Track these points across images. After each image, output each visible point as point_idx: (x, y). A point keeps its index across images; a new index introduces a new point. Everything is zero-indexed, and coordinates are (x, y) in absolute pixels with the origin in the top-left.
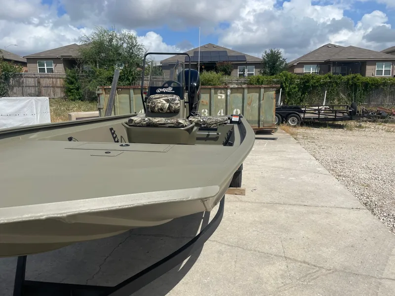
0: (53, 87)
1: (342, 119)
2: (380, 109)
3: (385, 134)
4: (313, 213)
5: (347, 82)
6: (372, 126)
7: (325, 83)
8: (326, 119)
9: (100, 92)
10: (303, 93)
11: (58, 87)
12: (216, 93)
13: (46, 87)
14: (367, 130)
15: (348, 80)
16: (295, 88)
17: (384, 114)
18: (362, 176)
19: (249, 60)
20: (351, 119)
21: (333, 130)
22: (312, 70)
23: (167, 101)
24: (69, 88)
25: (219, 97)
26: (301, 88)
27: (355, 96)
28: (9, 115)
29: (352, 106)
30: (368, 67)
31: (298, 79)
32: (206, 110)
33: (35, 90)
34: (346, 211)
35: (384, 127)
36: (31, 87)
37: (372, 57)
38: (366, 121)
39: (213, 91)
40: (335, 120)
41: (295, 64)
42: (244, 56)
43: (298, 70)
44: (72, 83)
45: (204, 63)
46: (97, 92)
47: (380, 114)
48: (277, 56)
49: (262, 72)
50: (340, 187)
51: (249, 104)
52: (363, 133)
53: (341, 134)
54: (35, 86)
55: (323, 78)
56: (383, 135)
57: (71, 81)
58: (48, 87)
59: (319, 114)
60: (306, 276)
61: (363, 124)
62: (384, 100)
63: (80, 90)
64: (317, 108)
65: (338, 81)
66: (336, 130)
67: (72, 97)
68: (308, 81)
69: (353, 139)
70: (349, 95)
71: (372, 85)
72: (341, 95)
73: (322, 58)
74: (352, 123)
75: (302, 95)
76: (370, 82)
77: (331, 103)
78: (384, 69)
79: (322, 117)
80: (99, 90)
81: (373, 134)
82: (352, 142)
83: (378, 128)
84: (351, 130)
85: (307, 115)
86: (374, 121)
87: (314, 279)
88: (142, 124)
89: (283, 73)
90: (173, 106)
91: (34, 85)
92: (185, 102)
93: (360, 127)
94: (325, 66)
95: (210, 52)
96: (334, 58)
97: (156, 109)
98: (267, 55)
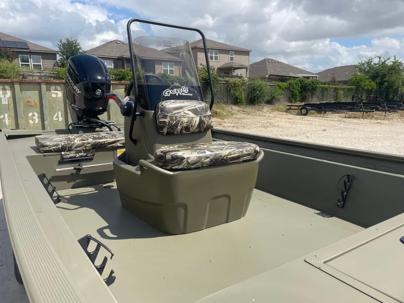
12: (48, 90)
19: (32, 48)
23: (195, 112)
25: (54, 96)
30: (156, 67)
31: (113, 75)
32: (35, 114)
37: (159, 57)
39: (44, 87)
42: (25, 43)
48: (75, 46)
73: (116, 55)
78: (169, 69)
88: (203, 163)
90: (206, 121)
96: (126, 54)
97: (179, 128)
98: (63, 45)
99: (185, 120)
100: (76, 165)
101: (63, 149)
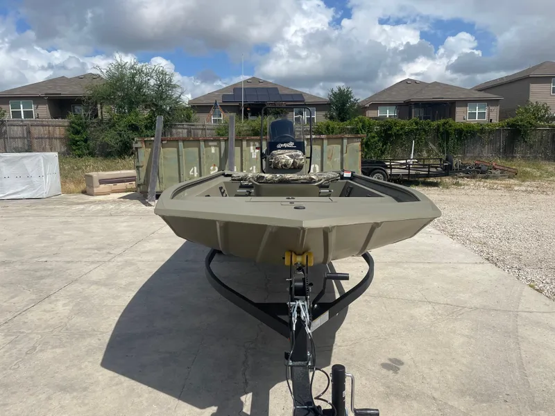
0: (49, 138)
1: (435, 176)
2: (478, 163)
3: (487, 192)
4: (439, 268)
5: (438, 129)
6: (472, 182)
7: (412, 131)
8: (417, 175)
9: (139, 145)
10: (385, 144)
11: (56, 138)
13: (39, 138)
14: (466, 187)
15: (439, 126)
16: (374, 137)
17: (484, 168)
18: (477, 235)
19: (308, 100)
20: (447, 175)
21: (426, 188)
22: (389, 113)
23: (291, 156)
24: (74, 139)
26: (382, 136)
27: (447, 147)
28: (6, 177)
29: (447, 159)
30: (458, 109)
31: (377, 126)
33: (24, 143)
34: (470, 265)
35: (485, 184)
36: (17, 138)
37: (462, 97)
38: (462, 177)
40: (428, 176)
41: (368, 105)
42: (301, 95)
43: (371, 114)
44: (77, 132)
45: (249, 104)
46: (134, 146)
47: (480, 168)
48: (347, 95)
49: (328, 116)
50: (458, 246)
51: (330, 158)
52: (463, 192)
53: (438, 193)
54: (24, 138)
55: (407, 124)
56: (486, 193)
57: (77, 130)
58: (42, 138)
59: (409, 170)
60: (453, 313)
61: (460, 181)
62: (482, 151)
63: (88, 142)
64: (404, 161)
65: (427, 128)
66: (430, 188)
67: (78, 152)
68: (390, 128)
69: (454, 198)
70: (440, 145)
71: (467, 132)
72: (431, 145)
73: (401, 98)
74: (447, 180)
75: (383, 146)
76: (465, 129)
77: (419, 155)
78: (477, 112)
79: (413, 172)
80: (136, 143)
81: (474, 192)
82: (453, 202)
83: (479, 185)
84: (447, 188)
85: (395, 171)
86: (473, 177)
87: (461, 314)
88: (274, 180)
89: (359, 118)
90: (298, 162)
91: (21, 136)
92: (307, 158)
93: (457, 184)
94: (405, 108)
95: (256, 89)
96: (415, 97)
97: (280, 165)
98: (334, 95)
99: (284, 161)
100: (249, 190)
101: (242, 179)
